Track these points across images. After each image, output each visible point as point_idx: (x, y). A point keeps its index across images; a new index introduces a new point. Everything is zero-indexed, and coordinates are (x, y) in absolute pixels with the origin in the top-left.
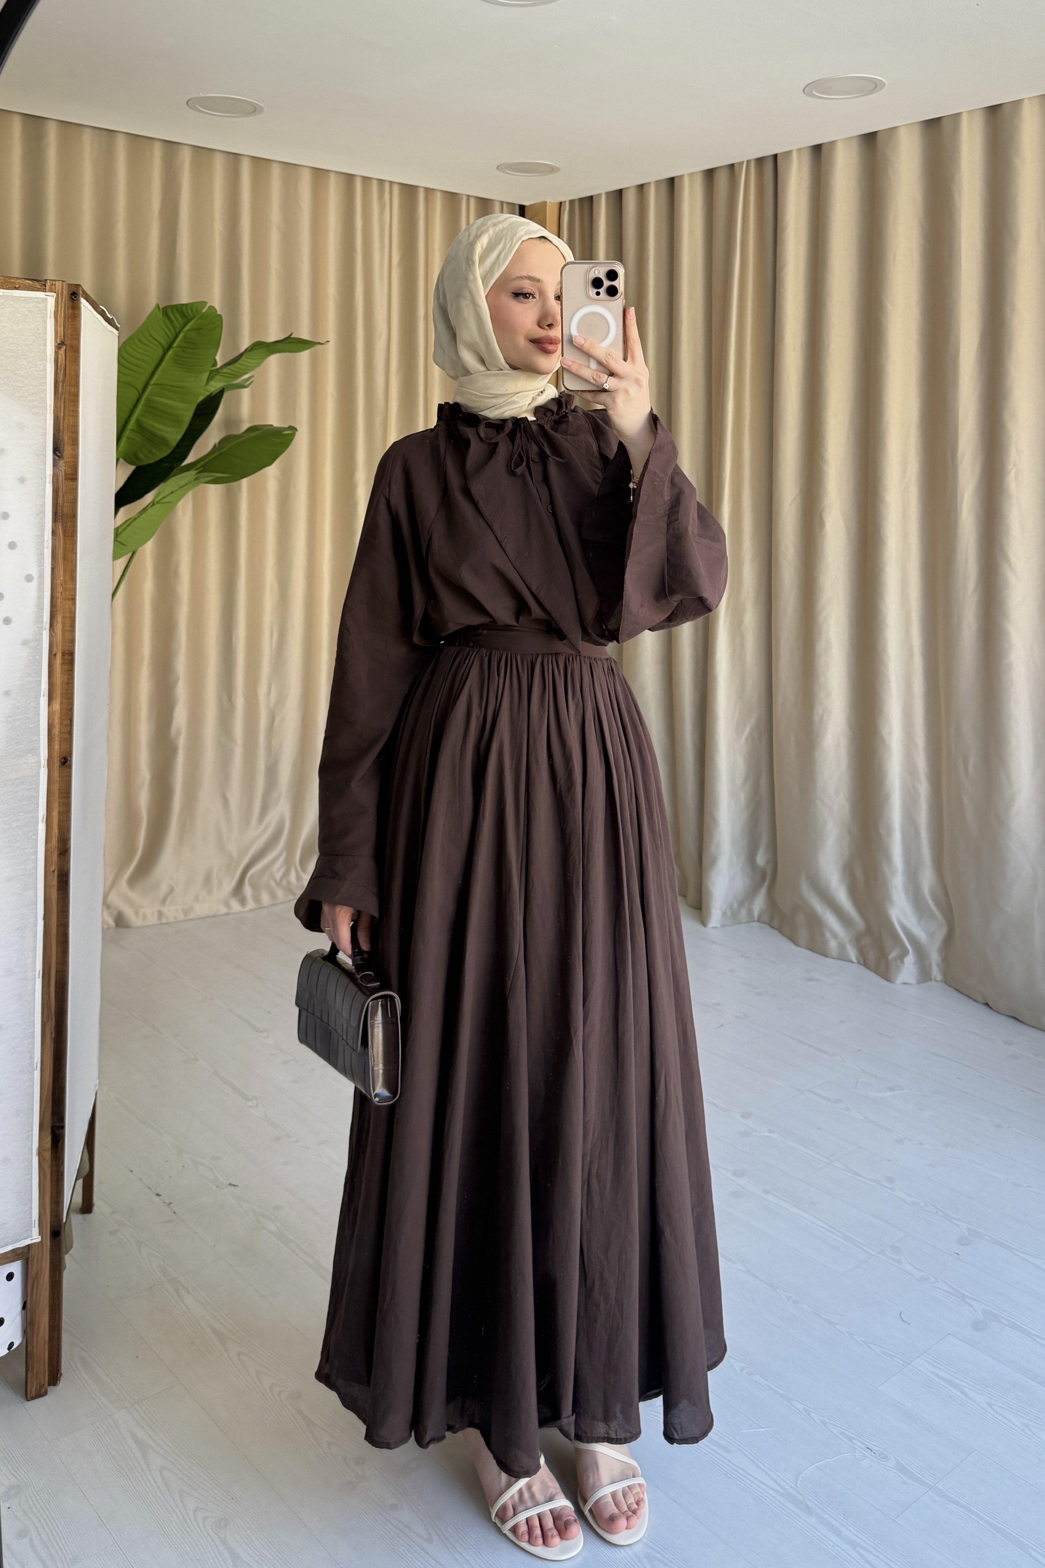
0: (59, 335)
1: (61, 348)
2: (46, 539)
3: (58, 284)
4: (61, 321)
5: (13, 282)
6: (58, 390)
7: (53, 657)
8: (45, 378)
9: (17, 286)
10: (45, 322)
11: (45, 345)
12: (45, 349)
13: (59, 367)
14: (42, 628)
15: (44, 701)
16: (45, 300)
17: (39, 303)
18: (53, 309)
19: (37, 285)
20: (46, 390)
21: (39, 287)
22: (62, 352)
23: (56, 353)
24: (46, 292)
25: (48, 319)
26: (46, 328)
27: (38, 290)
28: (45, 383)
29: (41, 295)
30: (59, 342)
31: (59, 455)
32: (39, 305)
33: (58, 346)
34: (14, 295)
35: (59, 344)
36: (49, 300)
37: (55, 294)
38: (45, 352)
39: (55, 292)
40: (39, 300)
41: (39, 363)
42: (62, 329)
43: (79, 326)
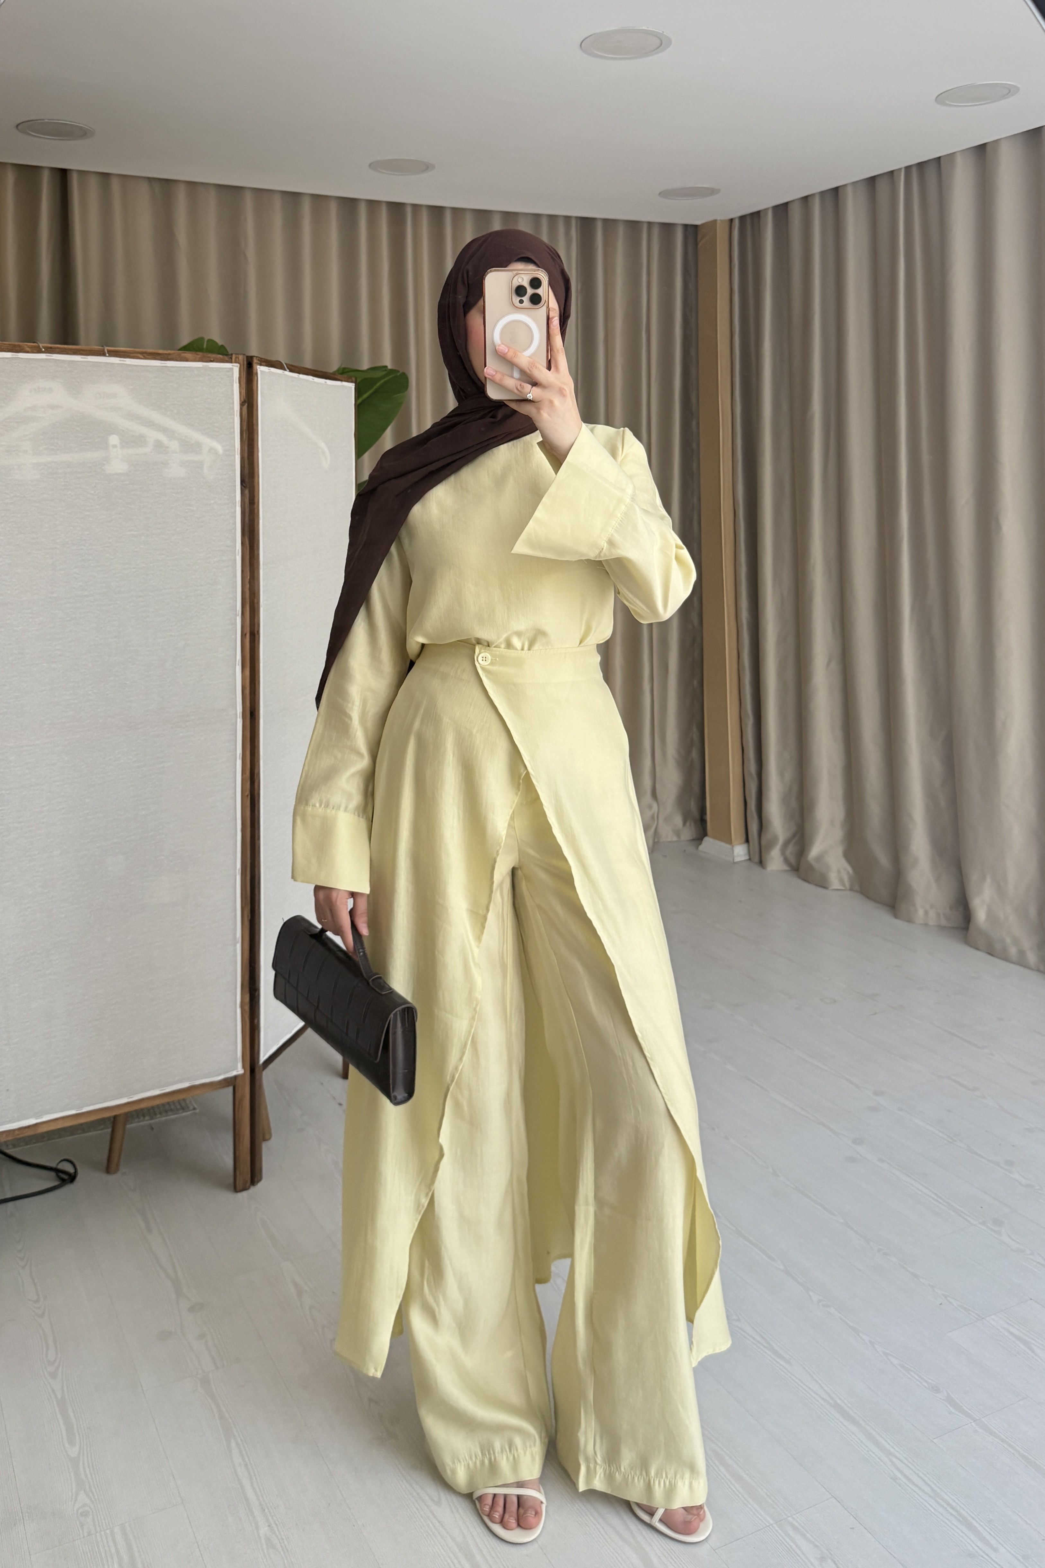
0: (242, 395)
1: (244, 405)
2: (237, 548)
3: (241, 357)
4: (244, 385)
5: (209, 357)
6: (243, 437)
7: (244, 635)
8: (234, 428)
9: (212, 359)
10: (233, 385)
11: (233, 403)
12: (233, 406)
13: (243, 420)
14: (236, 615)
15: (239, 669)
16: (232, 369)
17: (228, 372)
18: (238, 376)
19: (226, 358)
20: (234, 437)
21: (227, 359)
22: (245, 407)
23: (241, 409)
24: (232, 362)
25: (235, 384)
26: (233, 390)
27: (228, 362)
28: (234, 432)
29: (228, 365)
30: (242, 400)
31: (244, 485)
32: (228, 373)
33: (242, 404)
34: (210, 366)
35: (243, 402)
36: (235, 369)
37: (238, 365)
38: (233, 408)
39: (239, 363)
40: (228, 370)
41: (229, 417)
42: (244, 391)
43: (255, 388)
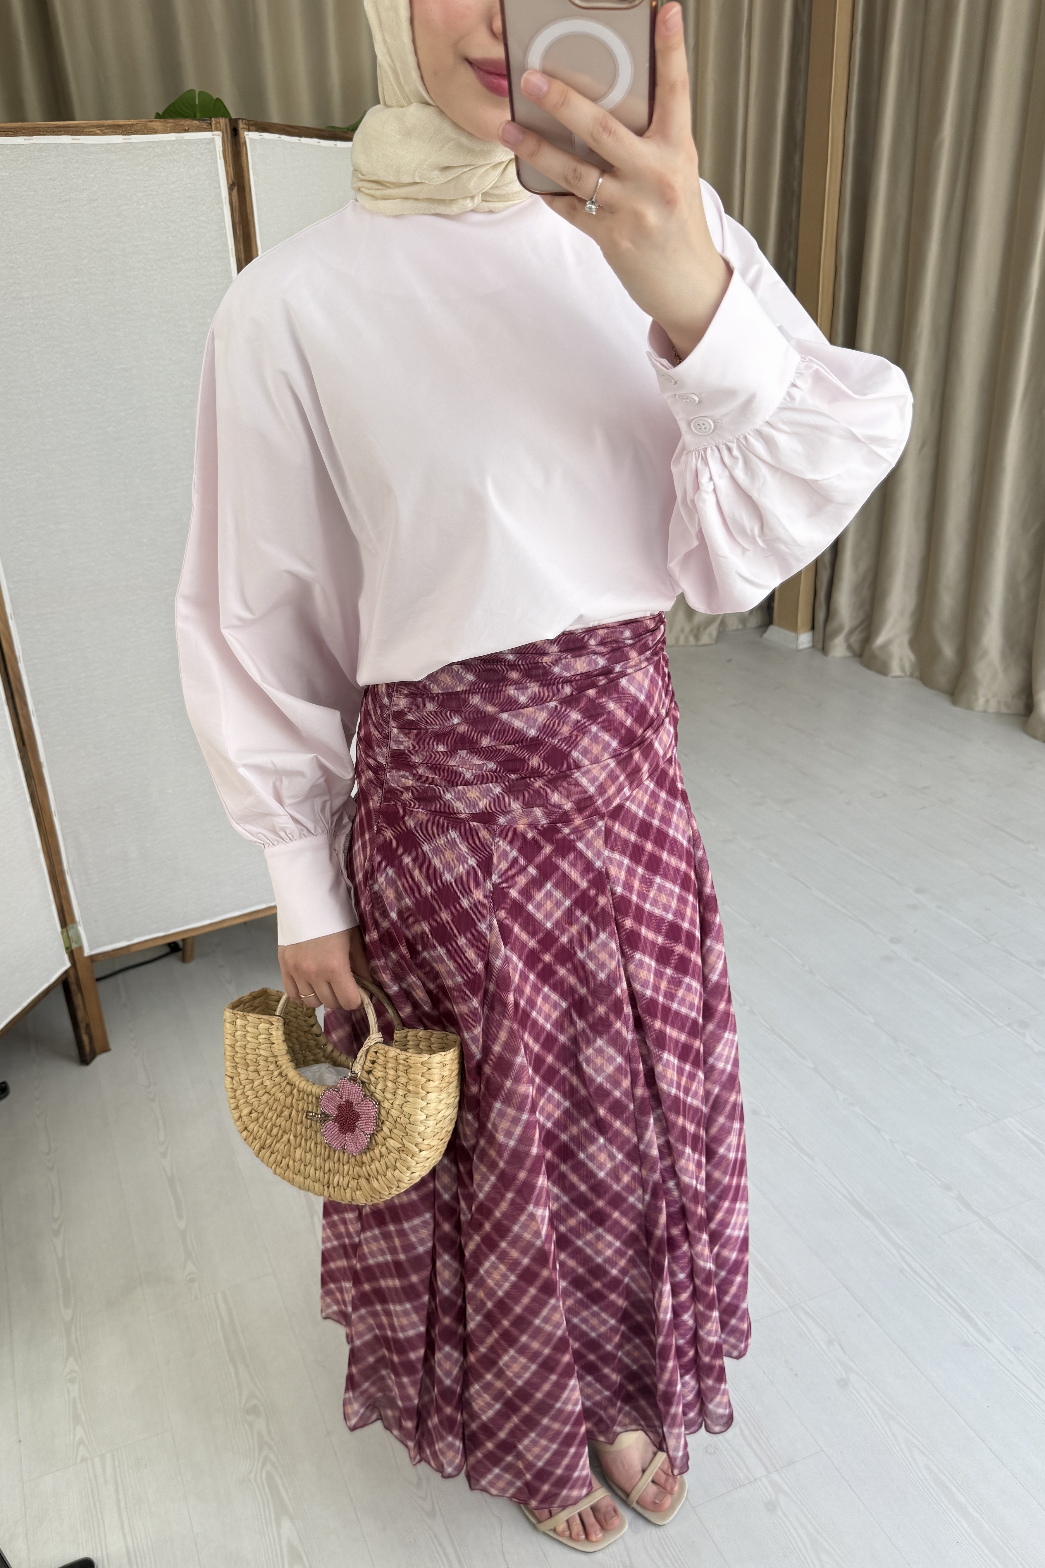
0: (230, 176)
1: (233, 189)
3: (222, 121)
4: (230, 161)
5: (183, 125)
8: (224, 221)
9: (187, 128)
10: (216, 163)
11: (219, 187)
12: (220, 191)
13: (234, 209)
16: (212, 141)
17: (208, 144)
18: (221, 149)
19: (204, 124)
20: (226, 233)
21: (206, 126)
22: (235, 191)
23: (230, 194)
24: (212, 131)
25: (218, 160)
26: (217, 169)
27: (205, 130)
28: (225, 227)
29: (207, 135)
30: (231, 182)
32: (208, 147)
33: (231, 188)
34: (185, 138)
35: (231, 185)
36: (216, 140)
37: (219, 133)
38: (220, 194)
39: (221, 130)
40: (209, 141)
41: (217, 206)
42: (231, 169)
43: (244, 164)
